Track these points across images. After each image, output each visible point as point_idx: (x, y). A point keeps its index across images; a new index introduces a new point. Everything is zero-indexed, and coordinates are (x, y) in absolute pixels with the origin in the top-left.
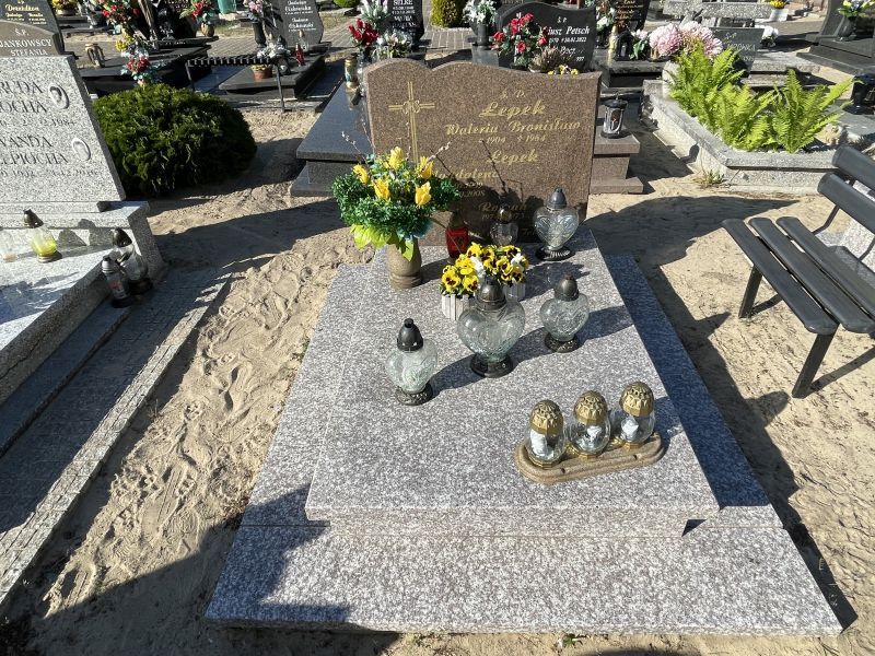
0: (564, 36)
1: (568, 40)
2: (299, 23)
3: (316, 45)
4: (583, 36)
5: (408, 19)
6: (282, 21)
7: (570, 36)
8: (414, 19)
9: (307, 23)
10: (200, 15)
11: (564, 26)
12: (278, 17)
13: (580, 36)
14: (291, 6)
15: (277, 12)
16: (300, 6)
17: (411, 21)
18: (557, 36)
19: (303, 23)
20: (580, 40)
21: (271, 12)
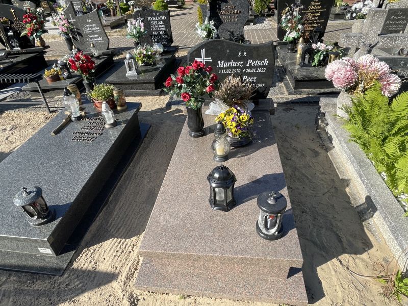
0: (245, 67)
1: (249, 71)
2: (93, 38)
3: (105, 51)
4: (263, 67)
5: (162, 33)
6: (83, 37)
7: (251, 67)
8: (166, 33)
9: (98, 37)
10: (32, 34)
11: (245, 59)
12: (80, 34)
13: (260, 67)
14: (87, 27)
15: (78, 31)
16: (92, 27)
17: (164, 34)
18: (239, 67)
19: (96, 38)
20: (260, 70)
21: (75, 31)
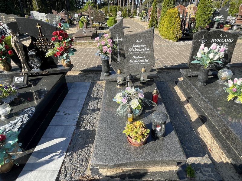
2: (138, 59)
9: (144, 59)
12: (123, 55)
15: (122, 52)
16: (141, 48)
21: (117, 52)
